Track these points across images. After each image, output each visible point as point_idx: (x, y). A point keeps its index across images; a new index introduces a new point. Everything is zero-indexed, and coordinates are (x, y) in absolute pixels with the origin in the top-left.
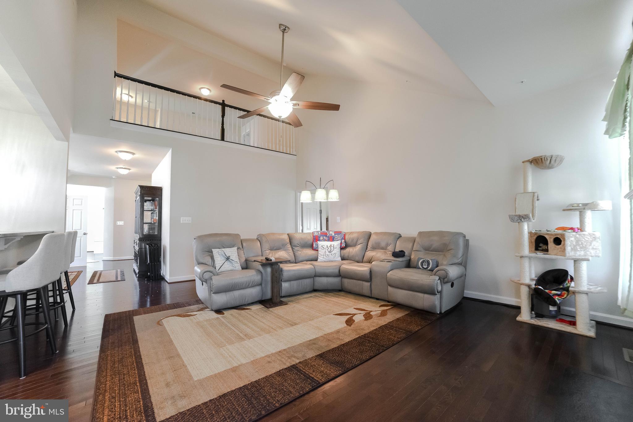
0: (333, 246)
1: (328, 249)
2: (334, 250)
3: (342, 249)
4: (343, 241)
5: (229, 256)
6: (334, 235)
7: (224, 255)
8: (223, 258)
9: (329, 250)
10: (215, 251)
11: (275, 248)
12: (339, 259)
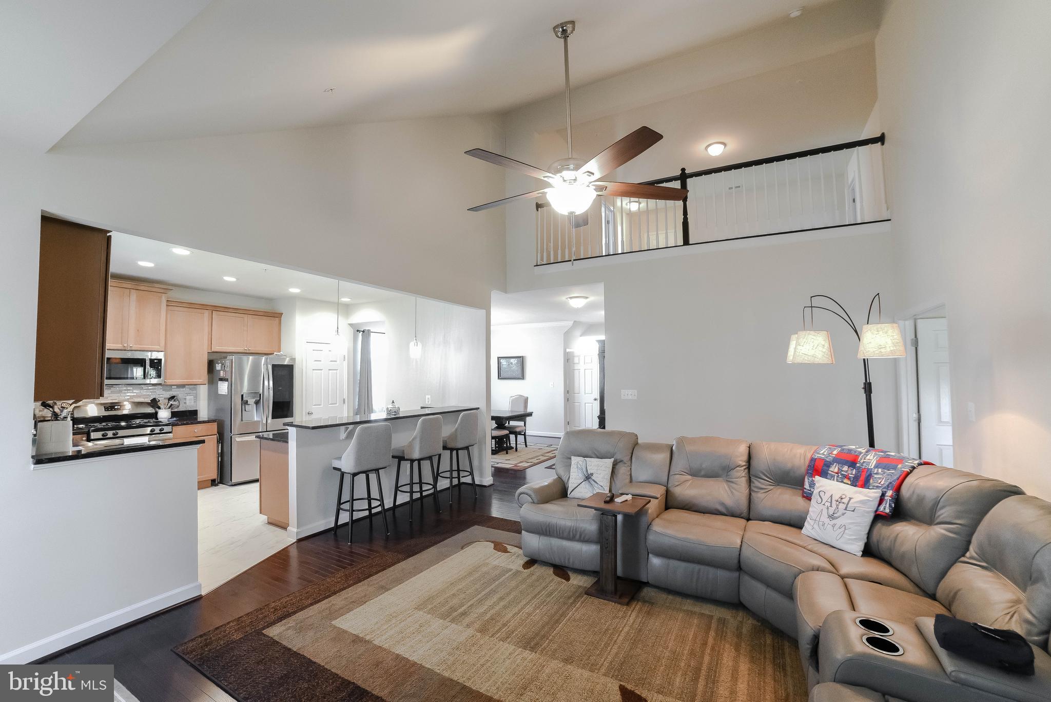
0: (845, 501)
1: (831, 506)
2: (843, 514)
3: (878, 518)
4: (890, 493)
5: (592, 474)
6: (872, 467)
7: (584, 470)
8: (581, 475)
9: (831, 511)
10: (575, 460)
11: (703, 473)
12: (857, 547)
